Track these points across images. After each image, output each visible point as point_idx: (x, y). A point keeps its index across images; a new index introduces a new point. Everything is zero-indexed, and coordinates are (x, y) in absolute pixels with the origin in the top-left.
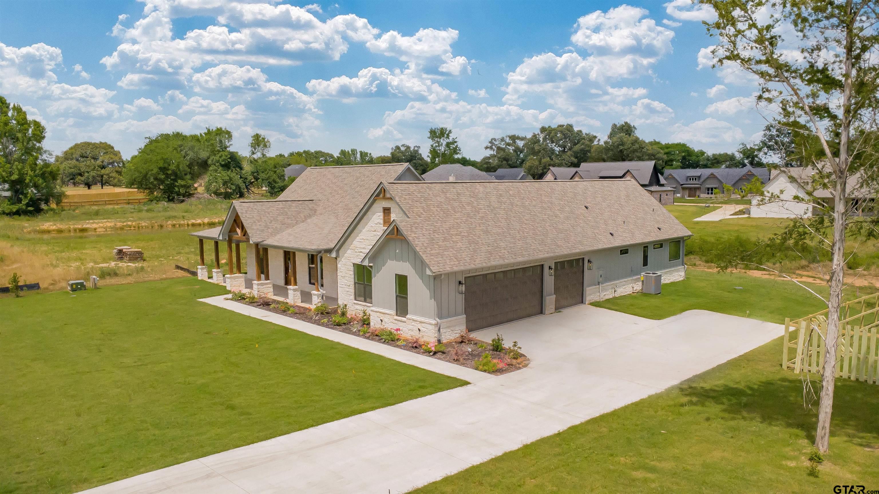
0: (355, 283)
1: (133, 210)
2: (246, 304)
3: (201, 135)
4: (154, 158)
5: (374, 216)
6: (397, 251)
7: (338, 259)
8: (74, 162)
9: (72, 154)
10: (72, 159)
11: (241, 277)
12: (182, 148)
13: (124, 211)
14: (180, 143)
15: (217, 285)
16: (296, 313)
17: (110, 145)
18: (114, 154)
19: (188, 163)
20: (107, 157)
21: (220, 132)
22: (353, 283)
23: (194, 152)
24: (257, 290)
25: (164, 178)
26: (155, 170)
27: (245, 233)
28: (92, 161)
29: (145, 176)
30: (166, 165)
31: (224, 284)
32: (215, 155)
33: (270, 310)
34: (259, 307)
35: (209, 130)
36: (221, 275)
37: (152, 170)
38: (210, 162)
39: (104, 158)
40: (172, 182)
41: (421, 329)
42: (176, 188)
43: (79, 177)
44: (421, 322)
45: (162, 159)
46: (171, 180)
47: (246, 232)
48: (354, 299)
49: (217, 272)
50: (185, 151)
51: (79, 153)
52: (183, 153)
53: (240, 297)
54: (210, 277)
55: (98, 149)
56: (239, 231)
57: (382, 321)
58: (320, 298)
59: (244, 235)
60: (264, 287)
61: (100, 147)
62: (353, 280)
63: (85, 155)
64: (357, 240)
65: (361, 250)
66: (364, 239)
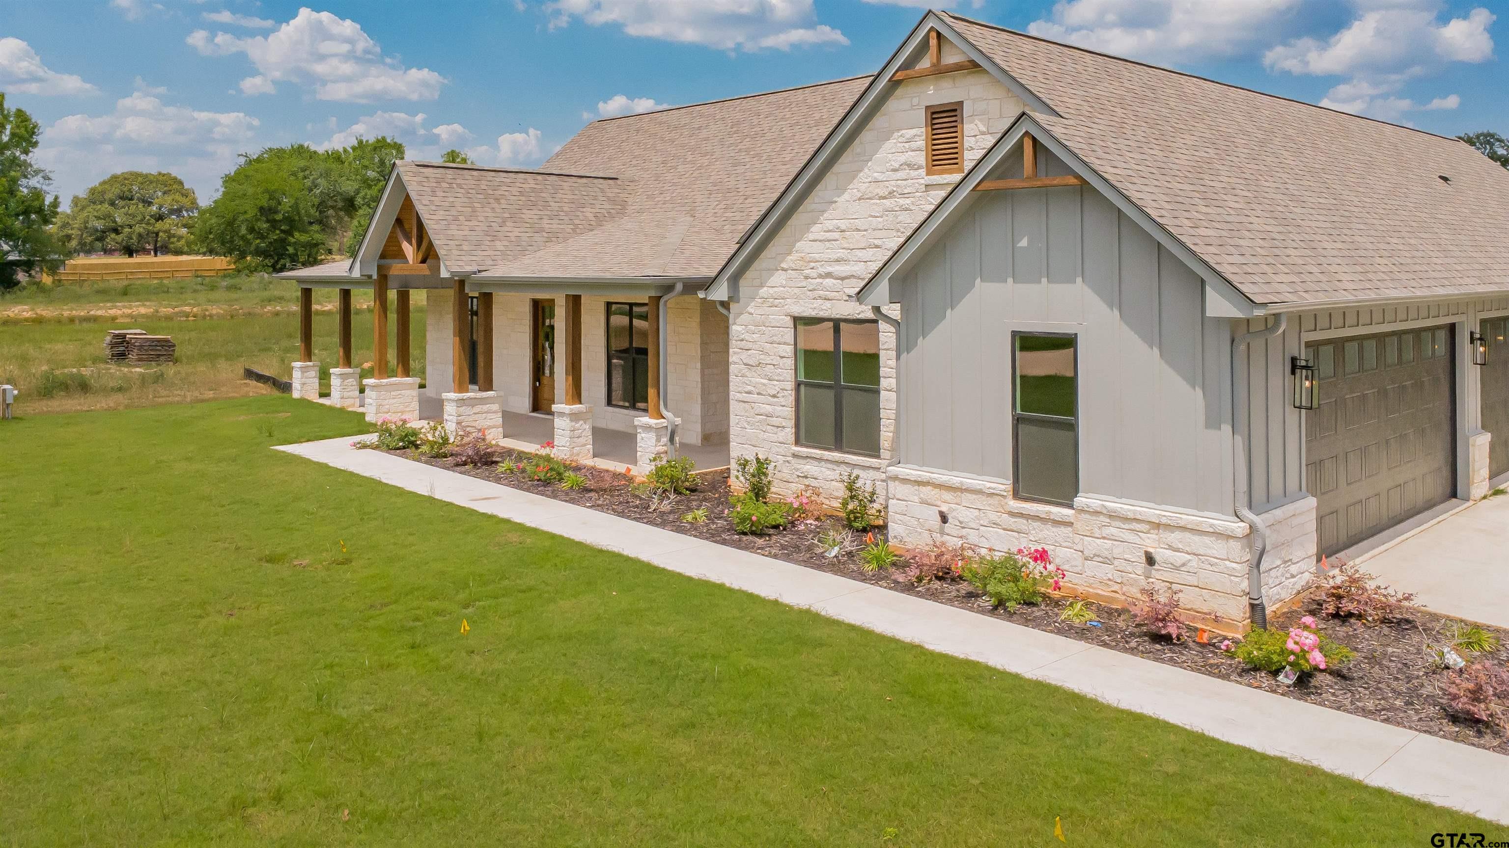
0: (798, 385)
1: (199, 287)
2: (419, 461)
3: (345, 150)
4: (251, 191)
5: (888, 145)
6: (1024, 243)
7: (732, 306)
8: (106, 207)
9: (103, 193)
10: (101, 203)
11: (410, 386)
12: (307, 172)
13: (182, 288)
14: (303, 163)
15: (342, 410)
16: (588, 490)
17: (175, 178)
18: (183, 195)
19: (316, 201)
20: (169, 199)
21: (381, 145)
22: (790, 385)
23: (329, 182)
24: (455, 419)
25: (268, 230)
26: (252, 213)
27: (429, 255)
28: (141, 205)
29: (231, 223)
30: (273, 203)
31: (361, 410)
32: (370, 187)
33: (498, 480)
34: (463, 468)
35: (360, 142)
36: (352, 382)
37: (246, 212)
38: (359, 201)
39: (162, 201)
40: (282, 235)
41: (1160, 554)
42: (288, 248)
43: (113, 235)
44: (1157, 526)
45: (267, 191)
46: (282, 231)
47: (431, 245)
48: (792, 438)
49: (343, 376)
50: (311, 178)
51: (117, 191)
52: (308, 183)
53: (401, 440)
54: (324, 395)
55: (154, 185)
56: (409, 249)
57: (944, 519)
58: (665, 440)
59: (423, 261)
60: (477, 409)
61: (158, 181)
62: (790, 375)
63: (127, 194)
64: (811, 236)
65: (829, 269)
66: (843, 227)
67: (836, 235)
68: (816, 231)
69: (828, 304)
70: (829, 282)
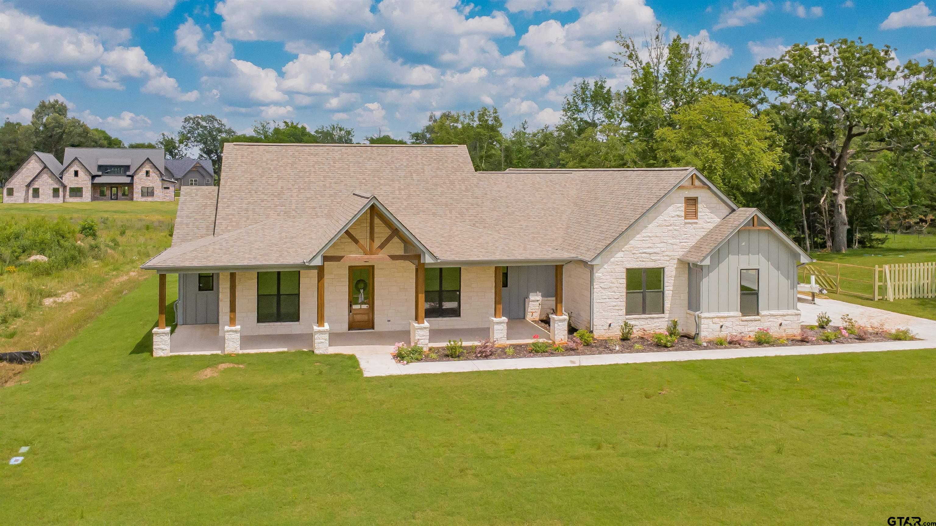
0: (628, 293)
5: (670, 208)
22: (624, 294)
41: (783, 322)
44: (783, 315)
48: (624, 313)
57: (721, 327)
62: (624, 290)
64: (636, 239)
65: (645, 251)
66: (651, 236)
67: (647, 239)
68: (638, 237)
69: (644, 263)
70: (643, 255)
